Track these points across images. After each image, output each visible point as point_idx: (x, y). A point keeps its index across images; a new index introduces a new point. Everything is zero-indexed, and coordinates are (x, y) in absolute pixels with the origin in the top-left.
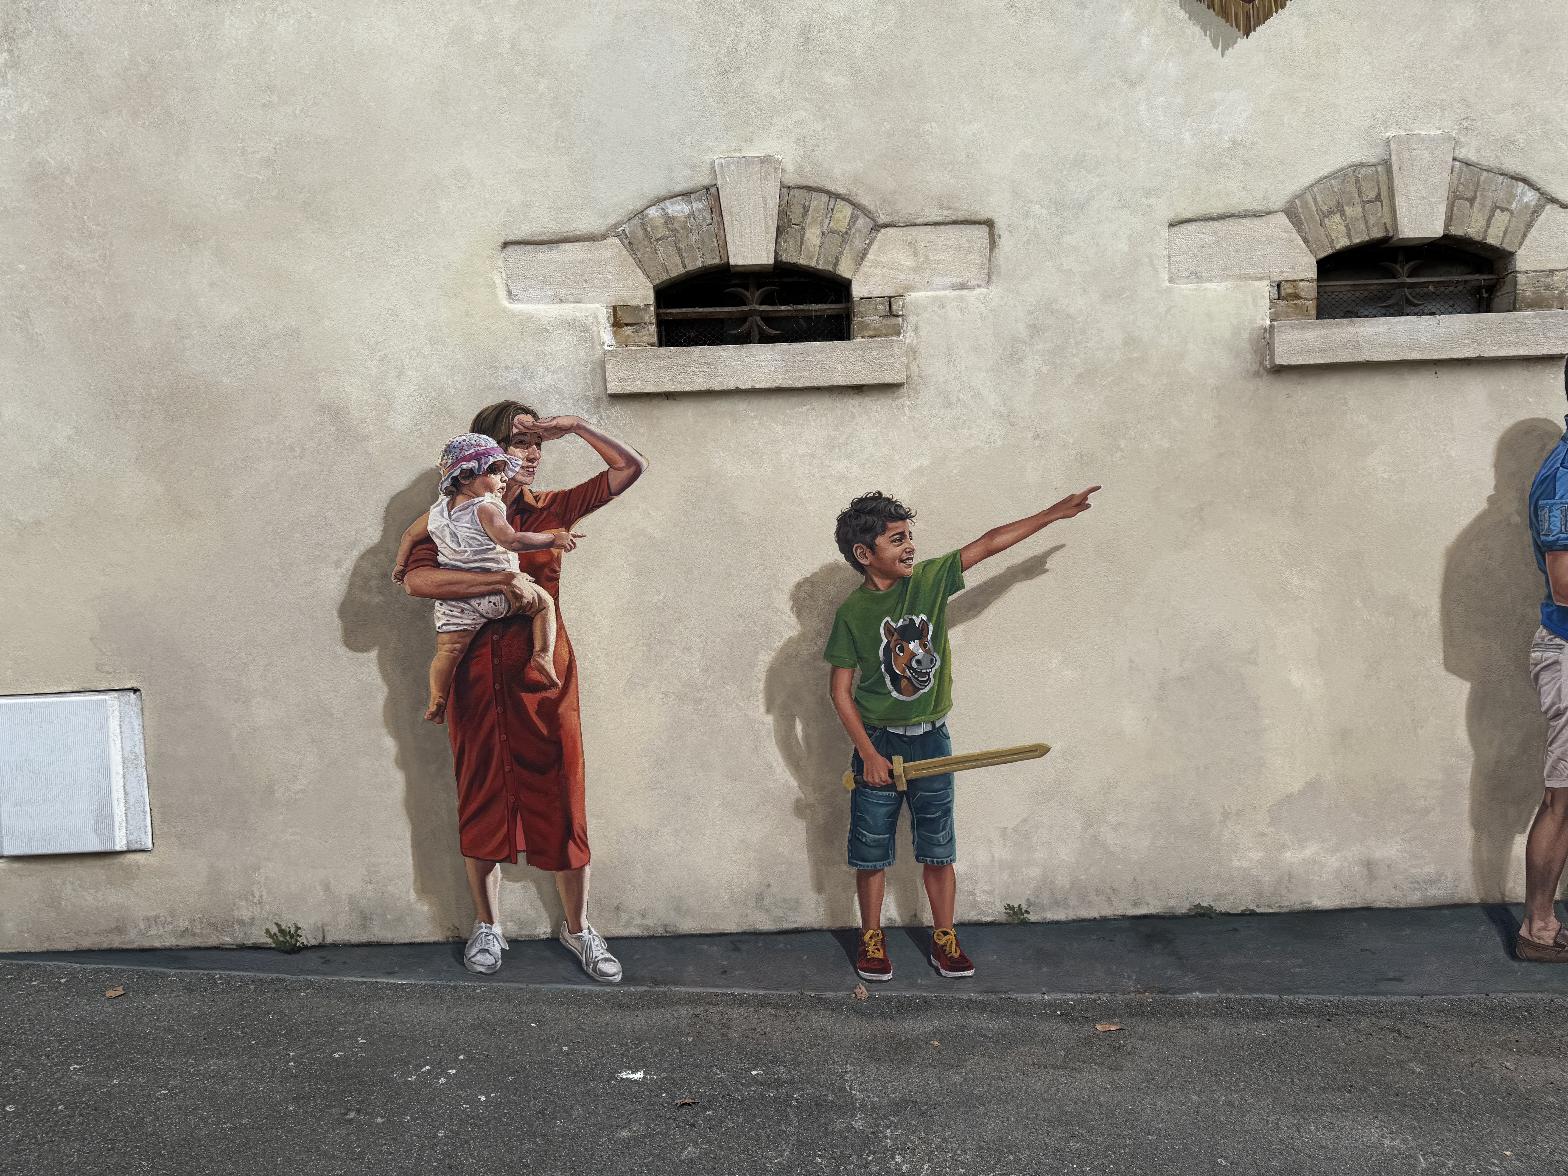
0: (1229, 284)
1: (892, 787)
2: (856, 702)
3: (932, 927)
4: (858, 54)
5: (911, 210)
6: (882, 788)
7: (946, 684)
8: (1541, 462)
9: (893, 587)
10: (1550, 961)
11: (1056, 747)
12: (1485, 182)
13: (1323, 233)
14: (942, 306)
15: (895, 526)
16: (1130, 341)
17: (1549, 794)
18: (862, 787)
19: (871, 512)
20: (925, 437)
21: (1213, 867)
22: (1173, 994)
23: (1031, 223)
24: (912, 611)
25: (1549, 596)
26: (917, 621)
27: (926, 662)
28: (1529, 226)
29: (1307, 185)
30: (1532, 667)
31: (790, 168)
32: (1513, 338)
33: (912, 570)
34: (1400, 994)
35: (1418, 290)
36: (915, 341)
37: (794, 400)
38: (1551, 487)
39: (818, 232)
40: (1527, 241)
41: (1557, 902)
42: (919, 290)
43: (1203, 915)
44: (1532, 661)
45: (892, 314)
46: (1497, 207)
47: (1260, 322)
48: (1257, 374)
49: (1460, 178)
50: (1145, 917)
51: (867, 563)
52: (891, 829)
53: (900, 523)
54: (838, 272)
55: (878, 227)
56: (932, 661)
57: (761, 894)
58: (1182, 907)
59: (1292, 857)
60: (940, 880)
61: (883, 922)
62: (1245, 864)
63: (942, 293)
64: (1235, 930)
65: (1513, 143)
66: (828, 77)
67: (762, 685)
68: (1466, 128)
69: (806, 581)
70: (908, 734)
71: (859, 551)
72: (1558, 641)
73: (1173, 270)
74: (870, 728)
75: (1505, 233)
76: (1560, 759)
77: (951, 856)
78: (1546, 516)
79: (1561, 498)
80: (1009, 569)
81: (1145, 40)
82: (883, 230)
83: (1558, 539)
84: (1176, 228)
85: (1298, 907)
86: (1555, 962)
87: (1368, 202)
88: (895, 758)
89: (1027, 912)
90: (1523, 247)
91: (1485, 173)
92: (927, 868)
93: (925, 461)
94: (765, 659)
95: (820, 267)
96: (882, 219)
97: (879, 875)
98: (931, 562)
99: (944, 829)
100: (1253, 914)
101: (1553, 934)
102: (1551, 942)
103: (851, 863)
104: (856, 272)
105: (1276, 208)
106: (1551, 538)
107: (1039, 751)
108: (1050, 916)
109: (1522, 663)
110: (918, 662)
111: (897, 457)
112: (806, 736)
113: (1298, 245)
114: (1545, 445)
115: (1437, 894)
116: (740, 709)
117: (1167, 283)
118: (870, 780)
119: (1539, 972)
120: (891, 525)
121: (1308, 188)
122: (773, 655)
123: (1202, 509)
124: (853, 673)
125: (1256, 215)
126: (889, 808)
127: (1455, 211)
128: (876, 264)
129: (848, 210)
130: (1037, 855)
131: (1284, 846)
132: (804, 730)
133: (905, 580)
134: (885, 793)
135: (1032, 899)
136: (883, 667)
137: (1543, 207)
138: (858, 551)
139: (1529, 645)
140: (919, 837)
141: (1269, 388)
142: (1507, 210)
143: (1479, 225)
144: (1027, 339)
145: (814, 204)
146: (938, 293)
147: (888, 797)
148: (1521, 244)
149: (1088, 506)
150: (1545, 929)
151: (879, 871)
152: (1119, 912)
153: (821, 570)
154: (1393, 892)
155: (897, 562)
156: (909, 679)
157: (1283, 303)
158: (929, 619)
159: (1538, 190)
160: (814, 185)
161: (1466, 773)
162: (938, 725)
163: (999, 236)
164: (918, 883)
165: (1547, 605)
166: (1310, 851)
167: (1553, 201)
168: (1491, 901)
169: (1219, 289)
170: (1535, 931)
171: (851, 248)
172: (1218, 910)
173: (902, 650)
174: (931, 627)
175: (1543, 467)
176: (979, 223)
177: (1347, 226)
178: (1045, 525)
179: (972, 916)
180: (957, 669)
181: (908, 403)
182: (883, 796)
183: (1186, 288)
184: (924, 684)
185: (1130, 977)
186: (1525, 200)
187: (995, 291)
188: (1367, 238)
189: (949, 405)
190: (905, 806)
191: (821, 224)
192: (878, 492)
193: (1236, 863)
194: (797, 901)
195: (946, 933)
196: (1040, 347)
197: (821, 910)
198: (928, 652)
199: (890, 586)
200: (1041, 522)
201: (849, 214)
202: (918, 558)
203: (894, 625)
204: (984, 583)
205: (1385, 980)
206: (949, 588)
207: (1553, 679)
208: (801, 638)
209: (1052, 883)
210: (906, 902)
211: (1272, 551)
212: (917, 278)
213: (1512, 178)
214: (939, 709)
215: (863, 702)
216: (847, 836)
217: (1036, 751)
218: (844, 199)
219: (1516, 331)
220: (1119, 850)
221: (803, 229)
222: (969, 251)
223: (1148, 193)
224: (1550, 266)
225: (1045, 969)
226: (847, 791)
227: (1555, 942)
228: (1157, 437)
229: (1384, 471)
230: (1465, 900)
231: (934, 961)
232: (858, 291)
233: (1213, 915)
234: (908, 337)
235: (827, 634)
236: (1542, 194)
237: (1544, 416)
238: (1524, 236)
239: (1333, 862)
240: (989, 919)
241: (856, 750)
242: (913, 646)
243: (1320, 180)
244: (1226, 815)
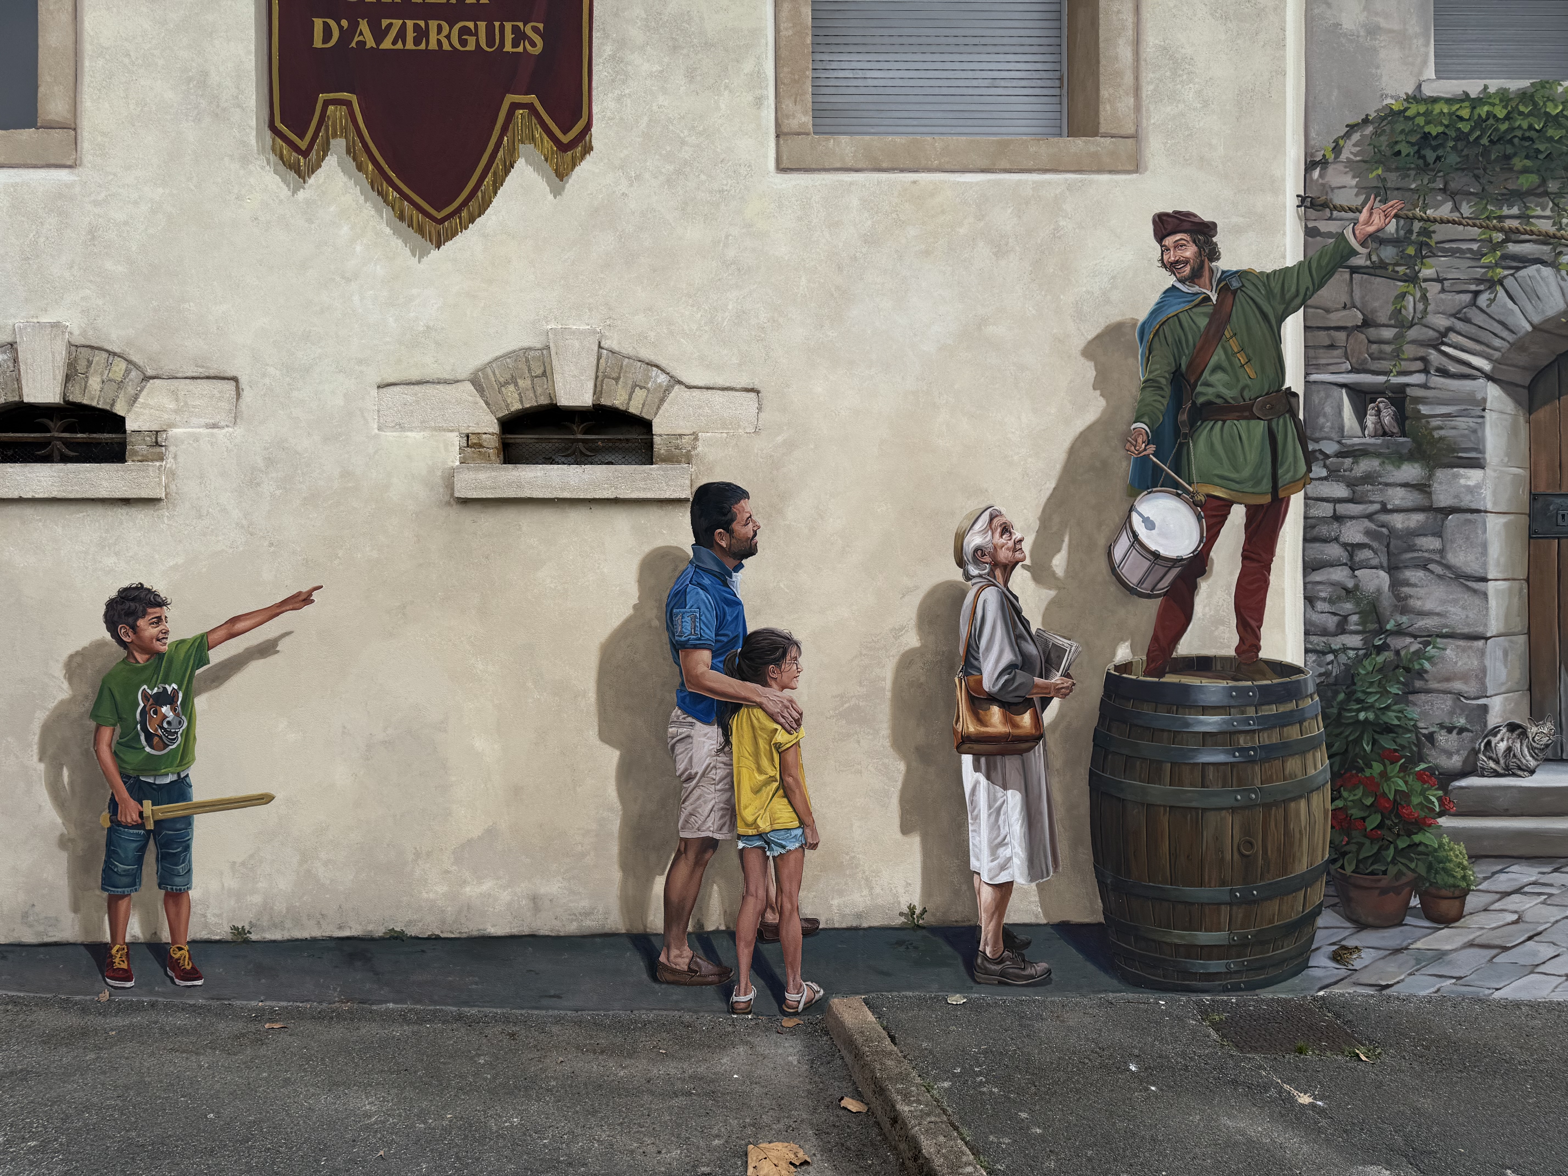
0: (426, 434)
1: (141, 826)
2: (115, 755)
3: (168, 943)
4: (133, 249)
5: (172, 367)
6: (133, 827)
7: (191, 742)
8: (674, 580)
9: (150, 661)
10: (686, 984)
11: (279, 796)
12: (626, 366)
13: (500, 399)
14: (197, 440)
15: (154, 612)
16: (346, 474)
17: (683, 844)
18: (116, 826)
19: (134, 599)
20: (180, 541)
21: (405, 898)
22: (371, 1004)
23: (267, 381)
24: (166, 681)
25: (683, 684)
26: (169, 689)
27: (175, 723)
28: (662, 401)
29: (486, 362)
30: (669, 740)
31: (76, 332)
32: (642, 485)
33: (166, 647)
34: (559, 1009)
35: (590, 445)
36: (174, 466)
37: (72, 508)
38: (683, 599)
39: (99, 380)
40: (660, 411)
41: (689, 934)
42: (179, 427)
43: (396, 938)
44: (669, 735)
45: (157, 444)
46: (637, 386)
47: (451, 464)
48: (448, 503)
49: (607, 362)
50: (348, 938)
51: (129, 641)
52: (139, 861)
53: (158, 609)
54: (115, 411)
55: (147, 378)
56: (180, 722)
57: (27, 913)
58: (379, 931)
59: (472, 891)
60: (177, 904)
61: (128, 939)
62: (432, 896)
63: (198, 430)
64: (423, 951)
65: (646, 338)
66: (109, 265)
67: (36, 738)
68: (610, 326)
69: (77, 653)
70: (157, 782)
71: (123, 631)
72: (690, 719)
73: (381, 421)
74: (125, 777)
75: (643, 405)
76: (691, 814)
77: (188, 885)
78: (679, 621)
79: (691, 607)
80: (247, 649)
81: (358, 248)
82: (151, 381)
83: (689, 640)
84: (385, 389)
85: (475, 933)
86: (689, 985)
87: (536, 377)
88: (145, 802)
89: (249, 932)
90: (658, 416)
91: (627, 360)
92: (167, 895)
93: (180, 560)
94: (41, 716)
95: (100, 406)
96: (150, 372)
97: (126, 900)
98: (183, 641)
99: (183, 862)
100: (438, 938)
101: (687, 960)
102: (686, 968)
103: (103, 889)
104: (129, 411)
105: (463, 378)
106: (683, 639)
107: (265, 799)
108: (269, 936)
109: (661, 737)
110: (169, 723)
111: (157, 556)
112: (72, 783)
113: (481, 407)
114: (677, 566)
115: (591, 924)
116: (17, 757)
117: (376, 431)
118: (123, 819)
119: (677, 993)
120: (150, 610)
121: (488, 364)
122: (47, 713)
123: (405, 607)
124: (114, 730)
125: (446, 382)
126: (138, 844)
127: (604, 387)
128: (145, 406)
129: (123, 365)
130: (260, 885)
131: (465, 882)
132: (70, 776)
133: (160, 655)
134: (135, 831)
135: (254, 921)
136: (139, 726)
137: (673, 387)
138: (121, 631)
139: (667, 722)
140: (162, 868)
141: (456, 514)
142: (645, 388)
143: (622, 398)
144: (263, 469)
145: (96, 359)
146: (194, 430)
147: (138, 834)
148: (656, 414)
149: (313, 601)
150: (680, 956)
151: (127, 896)
152: (327, 934)
153: (91, 645)
154: (555, 922)
155: (154, 641)
156: (160, 737)
157: (469, 450)
158: (180, 688)
159: (668, 374)
160: (95, 345)
161: (615, 824)
162: (182, 776)
163: (243, 390)
164: (160, 907)
165: (681, 691)
166: (487, 886)
167: (680, 382)
168: (635, 932)
169: (417, 437)
170: (672, 958)
171: (125, 393)
172: (409, 934)
173: (155, 713)
174: (181, 695)
175: (676, 584)
176: (228, 379)
177: (520, 394)
178: (277, 615)
179: (204, 935)
180: (200, 730)
181: (167, 514)
182: (133, 833)
183: (390, 435)
184: (173, 741)
185: (335, 989)
186: (659, 381)
187: (239, 431)
188: (535, 404)
189: (200, 517)
190: (151, 842)
191: (102, 374)
192: (140, 584)
193: (425, 895)
194: (57, 919)
195: (180, 949)
196: (274, 475)
197: (77, 928)
198: (177, 715)
199: (148, 660)
200: (274, 613)
201: (124, 367)
202: (171, 639)
203: (150, 692)
204: (226, 660)
205: (546, 996)
206: (197, 662)
207: (686, 749)
208: (72, 700)
209: (272, 908)
210: (148, 922)
211: (462, 642)
212: (178, 418)
213: (648, 364)
214: (185, 762)
215: (121, 755)
216: (101, 866)
217: (263, 799)
218: (119, 356)
219: (644, 479)
220: (328, 882)
221: (87, 377)
222: (220, 399)
223: (360, 362)
224: (679, 432)
225: (263, 981)
226: (103, 829)
227: (689, 967)
228: (368, 549)
229: (552, 582)
230: (614, 930)
231: (170, 973)
232: (130, 426)
233: (404, 938)
234: (169, 463)
235: (93, 698)
236: (671, 377)
237: (675, 545)
238: (659, 408)
239: (505, 896)
240: (218, 938)
241: (112, 794)
242: (165, 709)
243: (496, 359)
244: (418, 855)
